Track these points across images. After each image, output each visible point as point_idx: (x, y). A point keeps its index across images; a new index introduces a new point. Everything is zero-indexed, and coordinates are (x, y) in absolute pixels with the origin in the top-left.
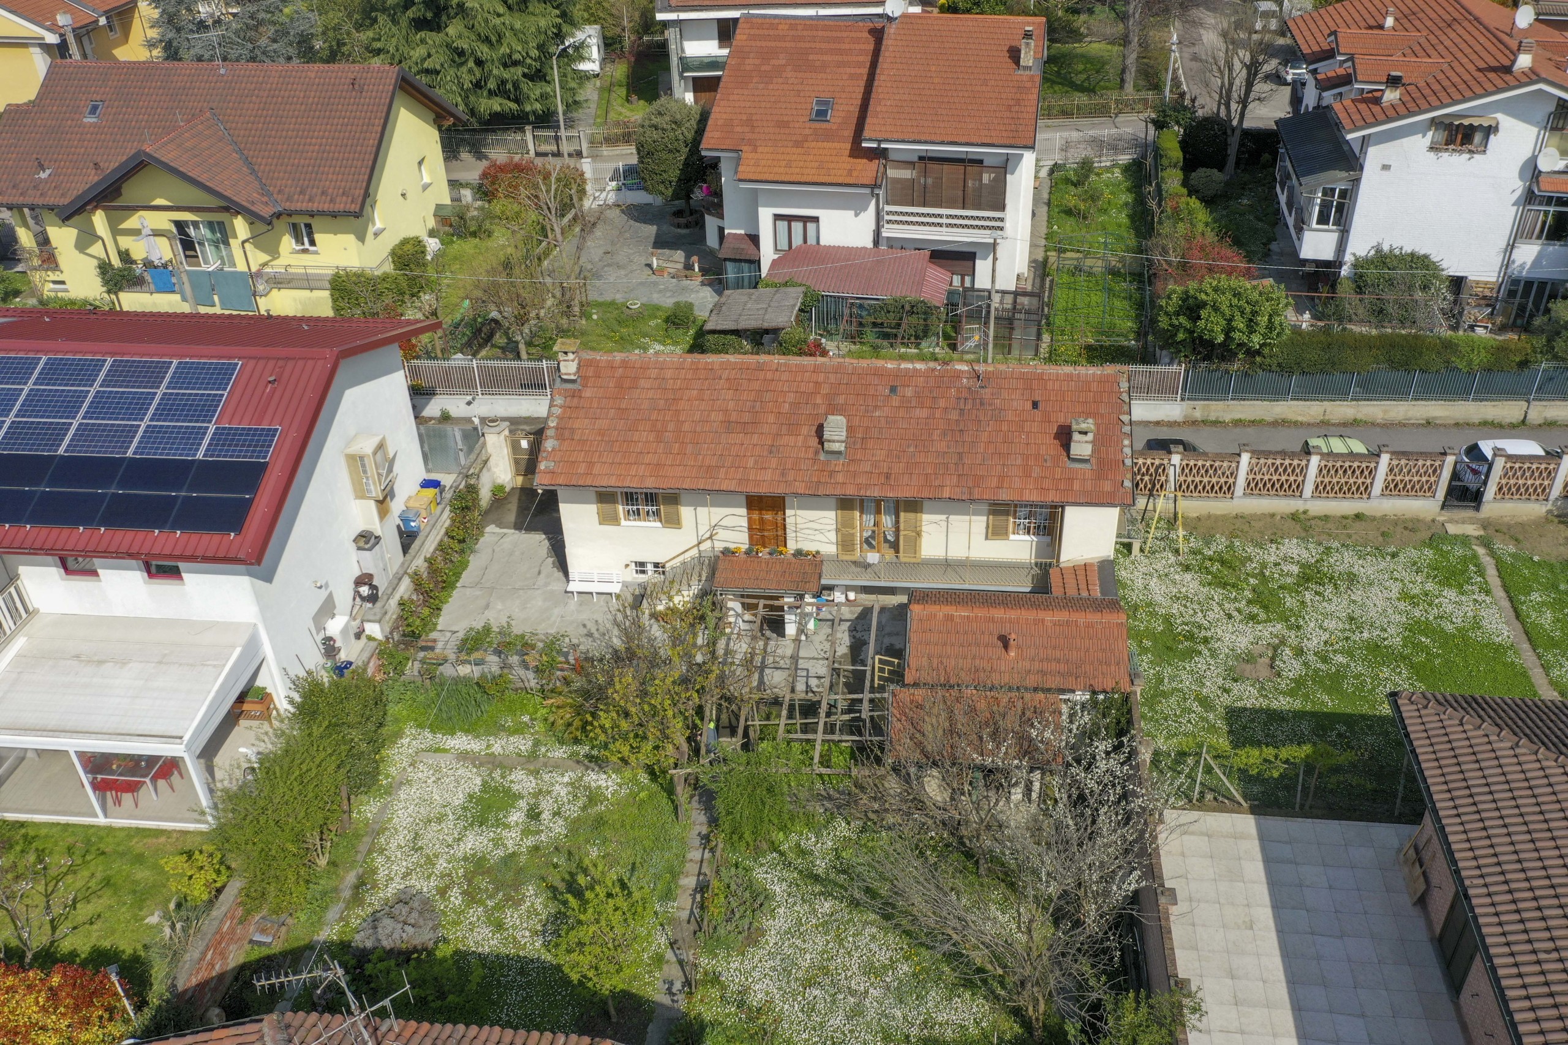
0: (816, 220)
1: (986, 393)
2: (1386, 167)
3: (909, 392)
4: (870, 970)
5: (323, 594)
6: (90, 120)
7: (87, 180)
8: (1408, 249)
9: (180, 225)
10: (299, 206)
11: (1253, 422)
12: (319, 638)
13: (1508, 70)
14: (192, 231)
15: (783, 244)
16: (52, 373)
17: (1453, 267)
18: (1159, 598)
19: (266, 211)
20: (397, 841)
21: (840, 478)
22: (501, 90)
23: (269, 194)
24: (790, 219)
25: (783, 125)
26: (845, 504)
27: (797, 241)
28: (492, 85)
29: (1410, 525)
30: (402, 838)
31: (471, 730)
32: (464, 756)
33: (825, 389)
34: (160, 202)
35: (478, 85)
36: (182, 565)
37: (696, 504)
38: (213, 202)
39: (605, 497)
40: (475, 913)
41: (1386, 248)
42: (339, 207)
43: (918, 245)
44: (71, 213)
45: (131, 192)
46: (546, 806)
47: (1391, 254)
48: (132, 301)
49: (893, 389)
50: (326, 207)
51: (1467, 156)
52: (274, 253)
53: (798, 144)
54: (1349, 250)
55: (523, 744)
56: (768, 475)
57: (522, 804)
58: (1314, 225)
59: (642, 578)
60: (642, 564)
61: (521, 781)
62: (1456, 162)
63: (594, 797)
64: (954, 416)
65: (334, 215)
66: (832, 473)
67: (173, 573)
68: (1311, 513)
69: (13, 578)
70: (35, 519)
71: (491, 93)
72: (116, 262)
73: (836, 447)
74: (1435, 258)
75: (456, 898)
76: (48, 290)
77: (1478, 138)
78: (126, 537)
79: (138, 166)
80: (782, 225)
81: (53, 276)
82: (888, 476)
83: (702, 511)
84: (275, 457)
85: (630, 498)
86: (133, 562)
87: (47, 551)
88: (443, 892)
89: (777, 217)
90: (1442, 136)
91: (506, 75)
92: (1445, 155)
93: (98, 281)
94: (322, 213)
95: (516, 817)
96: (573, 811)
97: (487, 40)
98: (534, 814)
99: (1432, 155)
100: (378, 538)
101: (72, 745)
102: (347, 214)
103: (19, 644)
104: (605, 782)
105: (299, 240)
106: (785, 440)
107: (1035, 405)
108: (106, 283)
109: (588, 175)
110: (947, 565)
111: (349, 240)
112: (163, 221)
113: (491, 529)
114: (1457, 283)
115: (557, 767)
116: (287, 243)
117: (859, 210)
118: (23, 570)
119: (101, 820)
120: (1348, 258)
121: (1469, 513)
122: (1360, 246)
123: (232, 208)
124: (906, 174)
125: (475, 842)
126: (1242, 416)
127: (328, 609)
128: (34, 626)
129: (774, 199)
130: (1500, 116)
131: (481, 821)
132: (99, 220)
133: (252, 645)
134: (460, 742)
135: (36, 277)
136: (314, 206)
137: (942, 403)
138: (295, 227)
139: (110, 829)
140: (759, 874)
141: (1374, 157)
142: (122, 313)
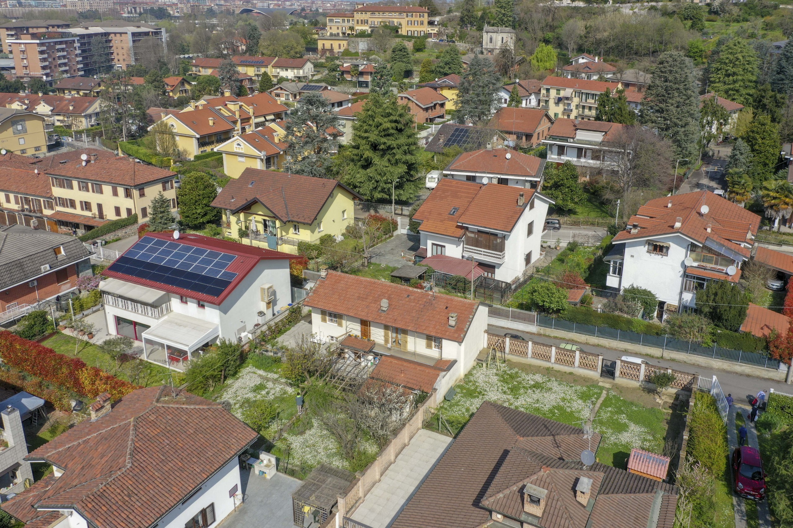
0: (444, 247)
1: (434, 302)
2: (632, 256)
3: (412, 297)
4: (326, 448)
5: (242, 325)
6: (250, 186)
7: (242, 203)
8: (643, 288)
9: (265, 220)
10: (295, 220)
11: (561, 338)
12: (238, 337)
13: (672, 227)
14: (267, 223)
15: (435, 254)
16: (209, 255)
17: (661, 297)
18: (480, 381)
19: (285, 220)
20: (231, 391)
21: (382, 318)
22: (383, 191)
23: (288, 215)
24: (437, 245)
25: (440, 214)
26: (386, 328)
27: (439, 253)
28: (379, 189)
29: (585, 380)
30: (233, 390)
31: (265, 370)
32: (260, 376)
33: (389, 293)
34: (260, 213)
35: (375, 188)
36: (205, 304)
37: (347, 320)
38: (272, 215)
39: (323, 313)
40: (240, 410)
41: (635, 286)
42: (306, 221)
43: (477, 260)
44: (235, 212)
45: (254, 209)
46: (272, 392)
47: (637, 289)
48: (246, 241)
49: (408, 296)
50: (302, 221)
51: (660, 256)
52: (287, 233)
53: (441, 221)
54: (622, 285)
55: (276, 376)
56: (363, 314)
57: (266, 390)
58: (611, 274)
59: (332, 342)
60: (332, 337)
61: (270, 385)
62: (656, 258)
63: (285, 393)
64: (422, 306)
65: (304, 224)
66: (381, 316)
67: (203, 306)
68: (555, 369)
69: (169, 300)
70: (177, 285)
71: (380, 192)
72: (244, 229)
73: (384, 309)
74: (653, 292)
75: (237, 406)
76: (226, 234)
77: (664, 250)
78: (194, 293)
79: (254, 202)
80: (435, 247)
81: (229, 230)
82: (395, 320)
83: (348, 323)
84: (234, 281)
85: (330, 315)
86: (195, 301)
87: (177, 293)
88: (235, 404)
89: (433, 244)
90: (651, 248)
91: (385, 186)
92: (653, 255)
93: (237, 233)
94: (301, 223)
95: (264, 392)
96: (278, 395)
97: (380, 174)
98: (268, 393)
99: (648, 254)
100: (265, 314)
101: (166, 342)
102: (307, 224)
103: (165, 318)
104: (290, 390)
105: (295, 230)
106: (372, 305)
107: (447, 308)
108: (239, 234)
109: (399, 223)
110: (414, 354)
111: (308, 232)
112: (260, 218)
113: (303, 322)
114: (662, 304)
115: (281, 384)
116: (292, 230)
117: (458, 245)
118: (172, 299)
119: (167, 367)
120: (622, 288)
121: (611, 380)
122: (626, 284)
123: (276, 217)
124: (472, 235)
125: (251, 395)
126: (557, 336)
127: (243, 329)
128: (171, 315)
129: (432, 238)
130: (671, 244)
131: (255, 391)
132: (242, 215)
133: (216, 329)
134: (261, 372)
135: (224, 230)
136: (299, 220)
137: (420, 302)
138: (295, 226)
139: (168, 369)
140: (313, 421)
141: (628, 251)
142: (242, 245)
